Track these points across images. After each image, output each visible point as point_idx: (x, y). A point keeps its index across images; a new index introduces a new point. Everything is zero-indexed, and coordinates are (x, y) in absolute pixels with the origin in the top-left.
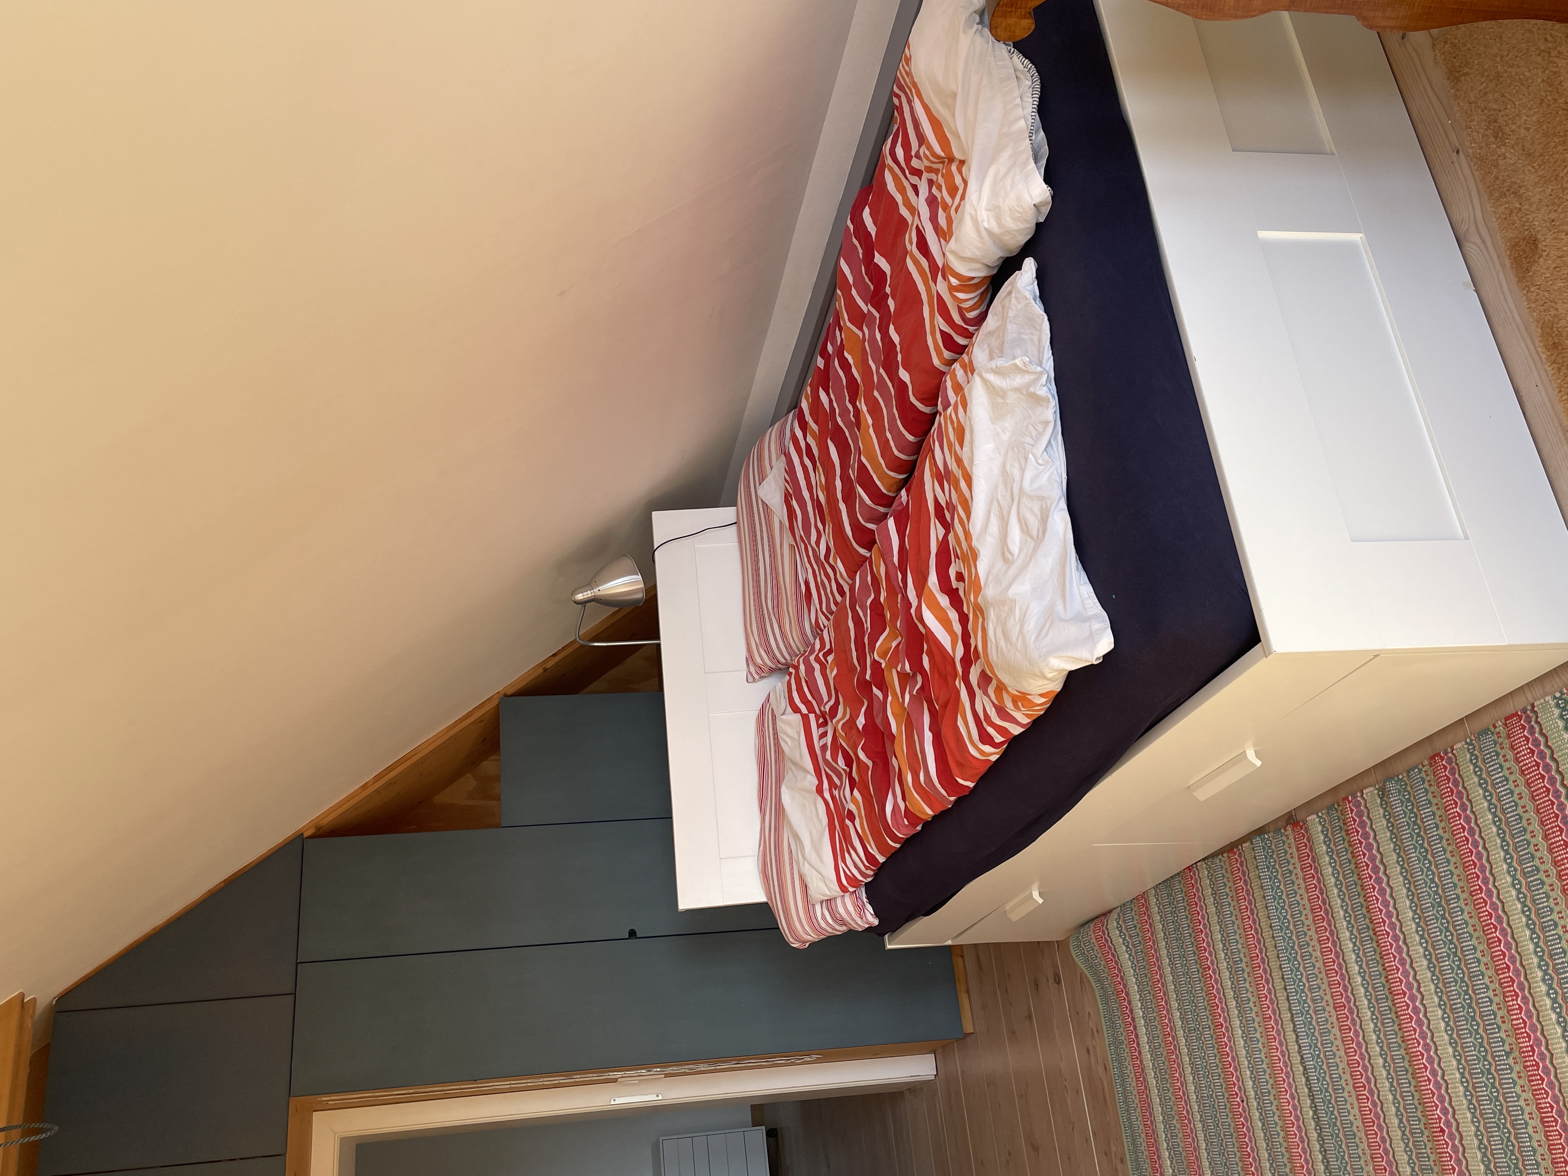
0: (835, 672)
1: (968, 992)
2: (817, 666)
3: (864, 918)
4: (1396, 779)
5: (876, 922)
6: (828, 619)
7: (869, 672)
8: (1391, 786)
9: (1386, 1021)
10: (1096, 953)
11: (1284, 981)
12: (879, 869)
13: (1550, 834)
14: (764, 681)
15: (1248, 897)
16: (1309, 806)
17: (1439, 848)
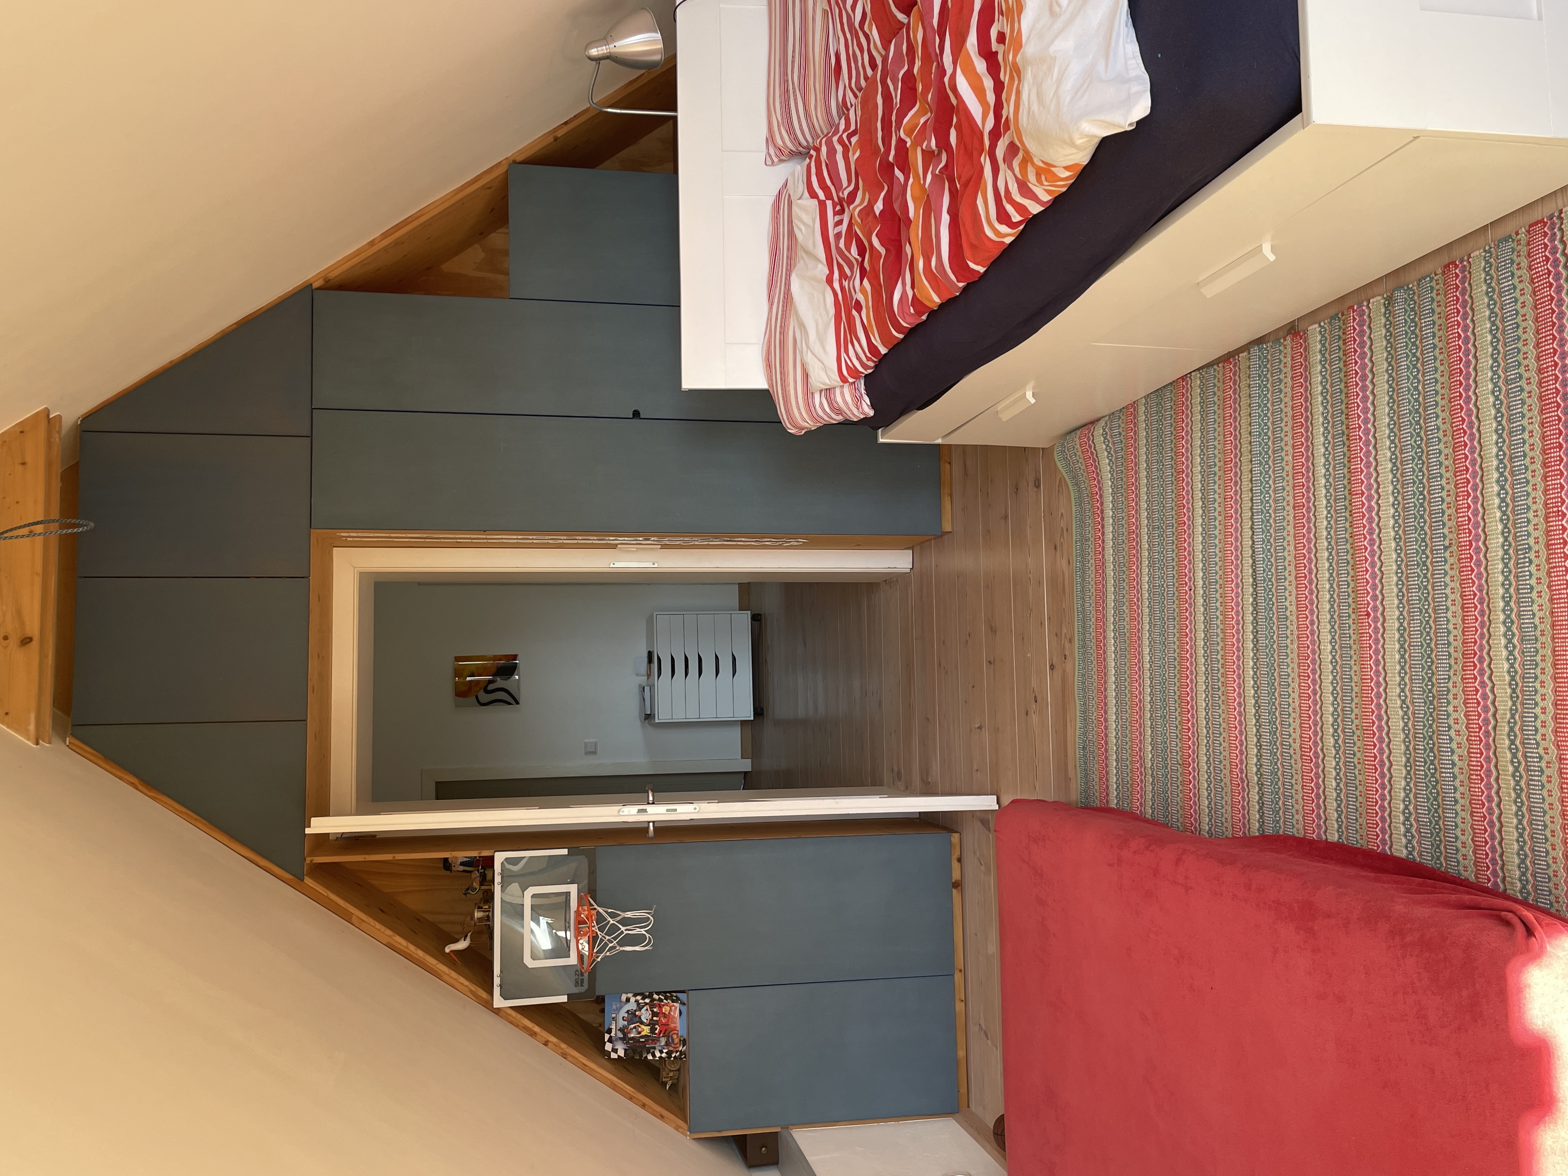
0: (858, 154)
1: (951, 495)
2: (839, 149)
3: (860, 409)
4: (1405, 288)
5: (871, 413)
6: (856, 96)
7: (893, 153)
8: (1399, 295)
9: (1340, 519)
10: (1078, 458)
11: (1252, 483)
12: (880, 361)
13: (1542, 343)
14: (782, 165)
15: (1235, 405)
16: (1313, 316)
17: (1431, 356)
